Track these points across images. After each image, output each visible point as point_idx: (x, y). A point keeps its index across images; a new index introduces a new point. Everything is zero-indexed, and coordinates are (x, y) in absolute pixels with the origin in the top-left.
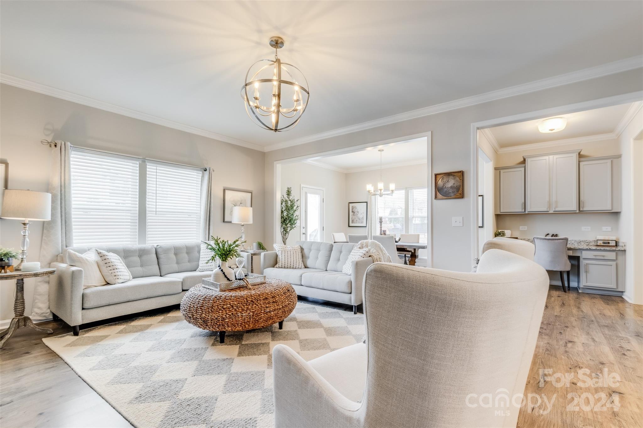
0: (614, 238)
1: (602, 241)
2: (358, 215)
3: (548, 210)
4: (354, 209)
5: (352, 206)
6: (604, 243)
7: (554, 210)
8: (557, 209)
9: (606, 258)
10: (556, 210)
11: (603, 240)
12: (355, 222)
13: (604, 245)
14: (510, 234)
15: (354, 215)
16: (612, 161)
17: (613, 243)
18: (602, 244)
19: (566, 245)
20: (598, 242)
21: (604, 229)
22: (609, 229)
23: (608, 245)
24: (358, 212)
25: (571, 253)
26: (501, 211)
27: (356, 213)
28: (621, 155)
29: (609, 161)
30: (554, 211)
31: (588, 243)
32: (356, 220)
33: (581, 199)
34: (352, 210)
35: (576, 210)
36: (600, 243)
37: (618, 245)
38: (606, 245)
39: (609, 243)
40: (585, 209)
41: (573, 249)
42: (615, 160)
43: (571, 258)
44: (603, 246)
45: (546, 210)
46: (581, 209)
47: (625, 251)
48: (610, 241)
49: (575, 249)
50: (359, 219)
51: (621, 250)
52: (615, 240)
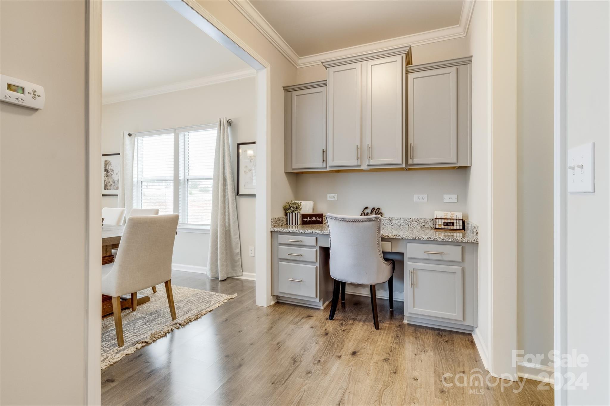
0: (460, 216)
1: (443, 221)
2: (113, 176)
3: (359, 164)
4: (108, 166)
5: (105, 161)
6: (445, 224)
7: (367, 163)
8: (373, 162)
9: (445, 258)
10: (371, 163)
11: (444, 219)
12: (109, 188)
13: (446, 227)
14: (312, 207)
15: (107, 176)
16: (457, 69)
17: (458, 225)
18: (443, 227)
19: (379, 232)
20: (437, 223)
21: (447, 198)
22: (454, 198)
23: (452, 227)
24: (113, 171)
25: (388, 247)
26: (294, 167)
27: (110, 172)
28: (472, 57)
29: (453, 70)
30: (369, 165)
31: (423, 224)
32: (110, 184)
33: (411, 142)
34: (105, 168)
35: (400, 162)
36: (440, 224)
37: (466, 228)
38: (449, 227)
39: (453, 224)
40: (416, 161)
41: (393, 238)
42: (461, 68)
43: (387, 257)
44: (444, 229)
45: (356, 164)
46: (410, 162)
47: (477, 243)
48: (455, 221)
49: (395, 238)
50: (114, 183)
51: (471, 243)
52: (462, 220)
